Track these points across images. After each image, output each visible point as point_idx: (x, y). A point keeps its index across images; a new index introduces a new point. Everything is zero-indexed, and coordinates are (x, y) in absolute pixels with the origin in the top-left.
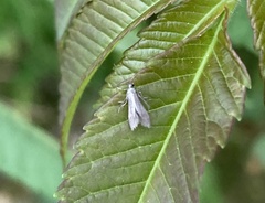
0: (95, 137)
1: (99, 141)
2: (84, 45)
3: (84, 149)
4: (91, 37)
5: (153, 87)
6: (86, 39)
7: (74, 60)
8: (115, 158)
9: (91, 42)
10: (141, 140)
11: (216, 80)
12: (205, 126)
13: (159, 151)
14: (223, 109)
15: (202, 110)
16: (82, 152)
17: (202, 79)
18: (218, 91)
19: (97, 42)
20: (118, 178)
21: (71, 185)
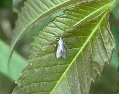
0: (39, 58)
1: (40, 60)
2: (34, 8)
3: (33, 63)
4: (38, 5)
5: (70, 40)
6: (35, 5)
7: (27, 13)
8: (46, 69)
9: (38, 7)
10: (59, 63)
11: (99, 42)
12: (92, 63)
13: (66, 69)
14: (101, 56)
15: (91, 55)
16: (32, 64)
17: (92, 39)
18: (100, 48)
19: (41, 8)
20: (46, 79)
21: (24, 79)
